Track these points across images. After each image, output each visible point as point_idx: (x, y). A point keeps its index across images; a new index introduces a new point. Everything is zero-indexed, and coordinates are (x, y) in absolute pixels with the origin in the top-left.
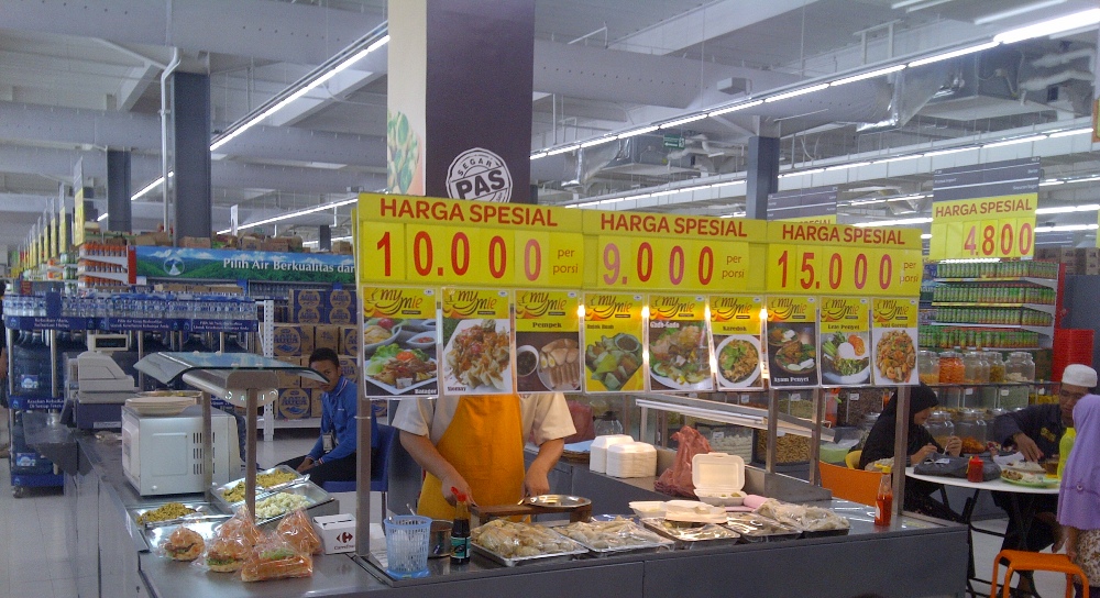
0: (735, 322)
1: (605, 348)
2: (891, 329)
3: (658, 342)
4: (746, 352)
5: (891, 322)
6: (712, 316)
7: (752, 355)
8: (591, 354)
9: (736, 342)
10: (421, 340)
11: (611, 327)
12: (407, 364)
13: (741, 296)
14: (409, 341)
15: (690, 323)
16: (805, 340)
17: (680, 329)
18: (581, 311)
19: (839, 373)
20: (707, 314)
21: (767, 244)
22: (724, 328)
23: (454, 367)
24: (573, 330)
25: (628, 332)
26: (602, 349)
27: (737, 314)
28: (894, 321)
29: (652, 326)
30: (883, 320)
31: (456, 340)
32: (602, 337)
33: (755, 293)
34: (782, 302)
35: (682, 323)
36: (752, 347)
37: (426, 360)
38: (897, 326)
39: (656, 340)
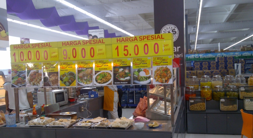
0: (103, 67)
1: (65, 75)
2: (161, 66)
3: (80, 73)
4: (107, 75)
5: (161, 64)
6: (95, 66)
7: (109, 76)
8: (62, 77)
9: (103, 73)
10: (23, 75)
11: (67, 70)
12: (20, 81)
13: (104, 60)
14: (20, 76)
15: (89, 68)
16: (127, 71)
17: (86, 70)
18: (59, 67)
19: (140, 81)
20: (94, 65)
21: (111, 45)
22: (100, 69)
23: (29, 81)
24: (57, 71)
25: (72, 71)
26: (65, 76)
27: (104, 65)
28: (162, 63)
29: (78, 69)
30: (157, 64)
31: (30, 75)
32: (65, 73)
33: (109, 59)
34: (118, 61)
35: (87, 68)
36: (109, 74)
37: (24, 79)
38: (163, 65)
39: (79, 73)
